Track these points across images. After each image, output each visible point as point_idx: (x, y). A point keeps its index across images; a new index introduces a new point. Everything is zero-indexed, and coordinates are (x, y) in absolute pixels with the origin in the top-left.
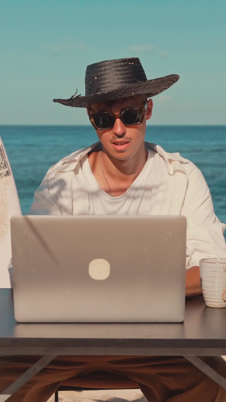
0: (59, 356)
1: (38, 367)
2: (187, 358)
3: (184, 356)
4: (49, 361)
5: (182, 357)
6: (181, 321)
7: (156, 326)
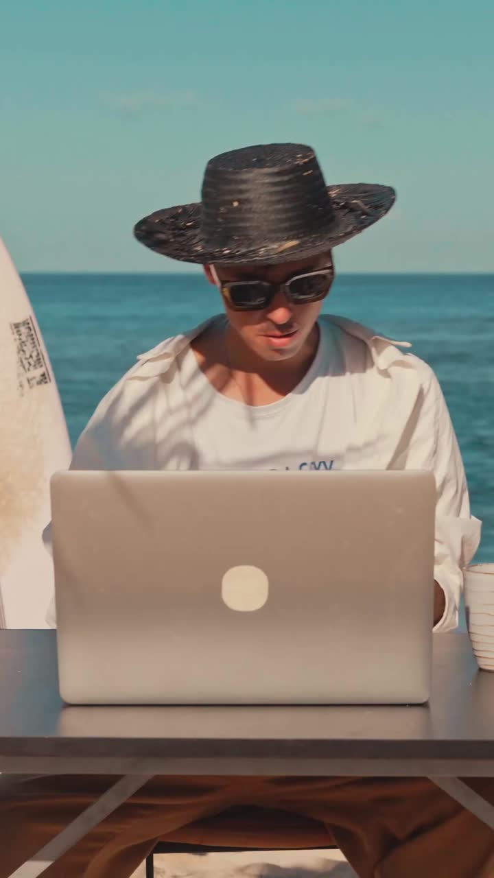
0: (157, 777)
1: (110, 801)
2: (435, 782)
3: (430, 777)
4: (134, 787)
5: (425, 779)
6: (424, 700)
7: (368, 712)
